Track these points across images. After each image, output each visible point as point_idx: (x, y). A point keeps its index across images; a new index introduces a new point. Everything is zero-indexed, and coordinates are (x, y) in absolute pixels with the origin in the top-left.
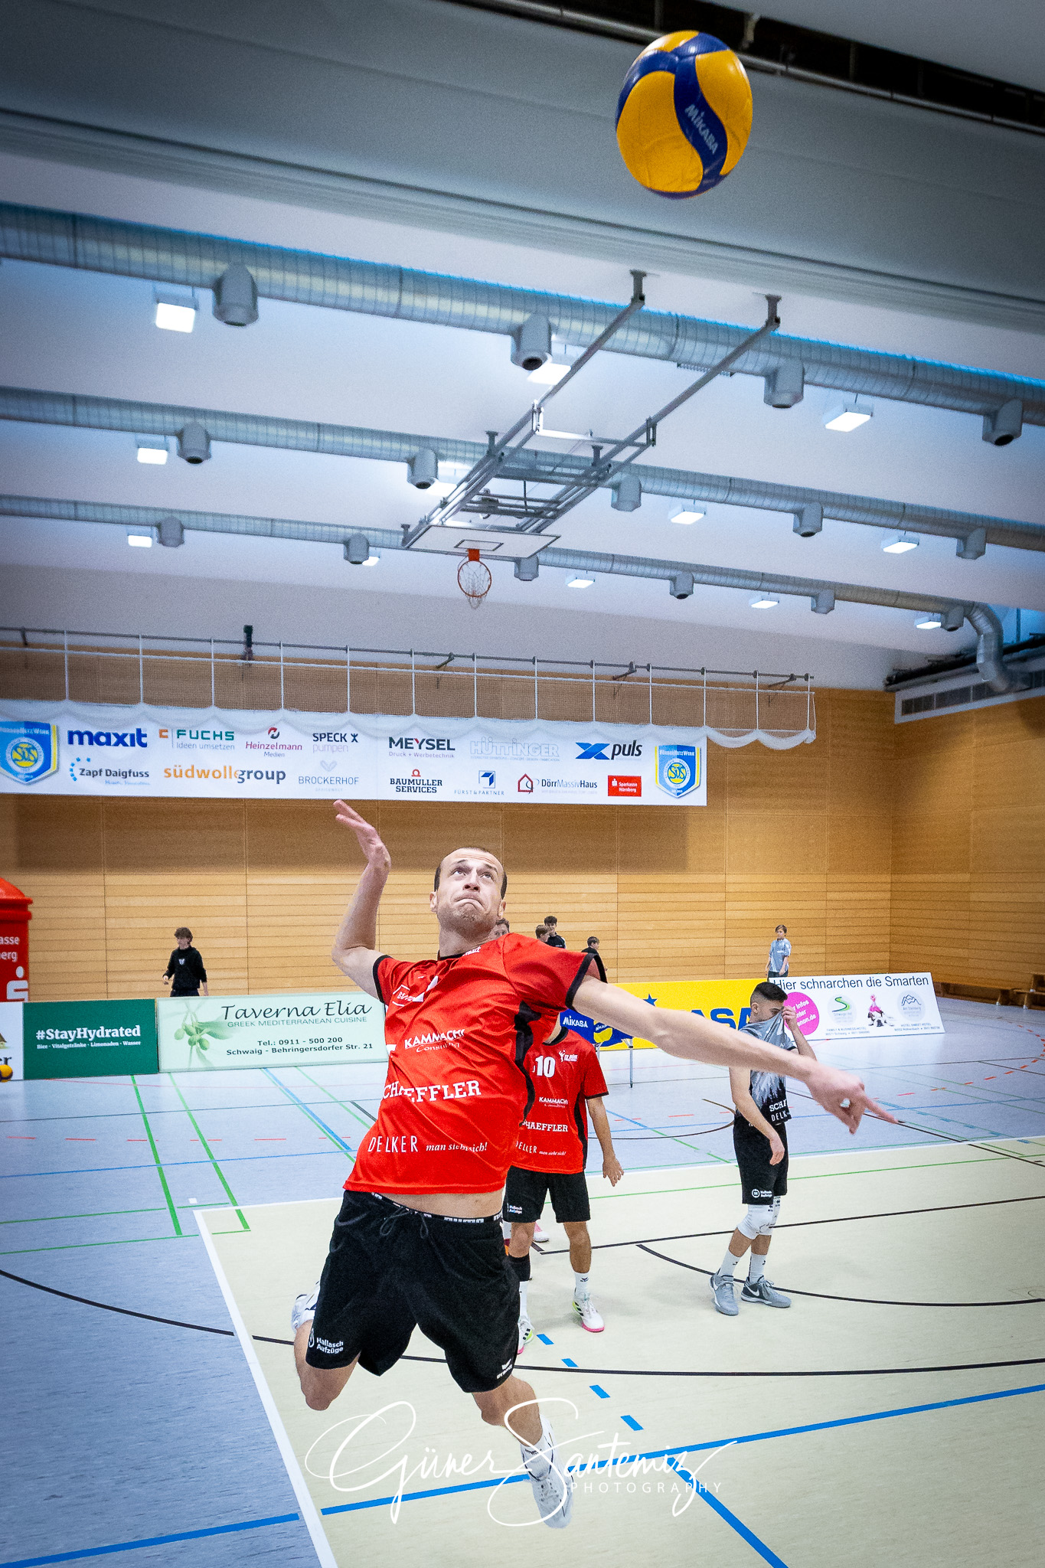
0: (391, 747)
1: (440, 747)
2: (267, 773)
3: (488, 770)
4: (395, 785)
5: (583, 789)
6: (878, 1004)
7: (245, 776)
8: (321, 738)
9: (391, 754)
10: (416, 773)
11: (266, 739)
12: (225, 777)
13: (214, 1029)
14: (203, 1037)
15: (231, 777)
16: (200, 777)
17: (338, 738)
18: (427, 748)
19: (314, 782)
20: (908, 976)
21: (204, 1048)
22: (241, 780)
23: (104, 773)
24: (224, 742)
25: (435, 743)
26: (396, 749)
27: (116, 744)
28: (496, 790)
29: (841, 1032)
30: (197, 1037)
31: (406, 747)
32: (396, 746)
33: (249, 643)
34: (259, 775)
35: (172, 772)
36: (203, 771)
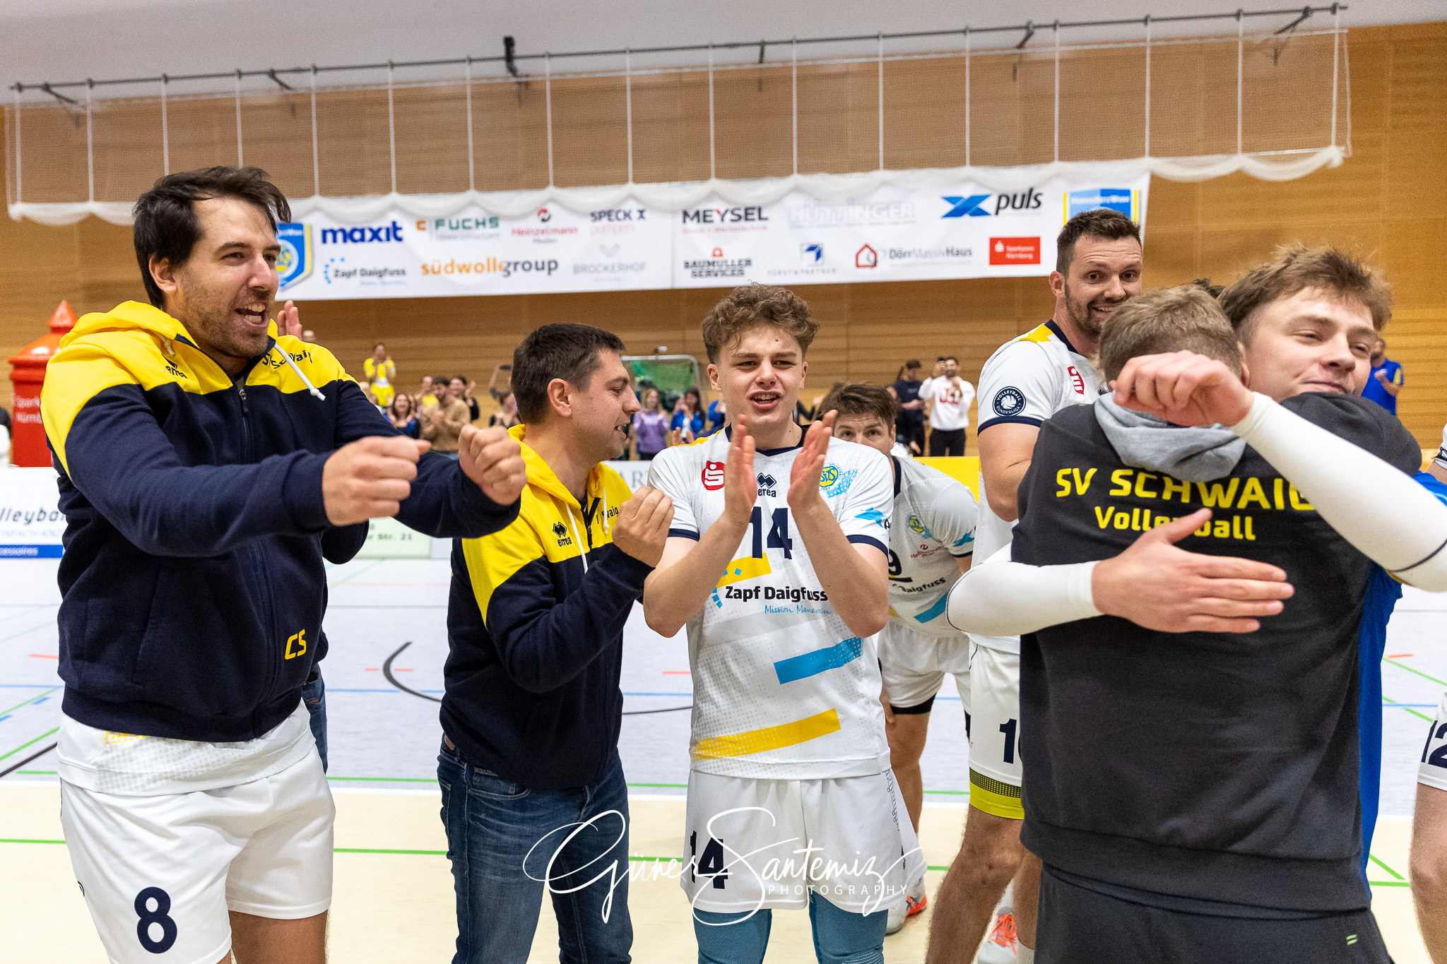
0: (685, 222)
1: (750, 217)
2: (536, 263)
3: (814, 242)
4: (689, 271)
5: (951, 258)
7: (511, 269)
8: (599, 217)
9: (685, 231)
10: (717, 253)
11: (534, 223)
12: (489, 270)
15: (495, 270)
16: (460, 271)
17: (621, 215)
18: (732, 220)
19: (592, 269)
22: (506, 273)
23: (358, 273)
24: (488, 230)
27: (371, 240)
28: (825, 267)
31: (705, 221)
32: (692, 219)
34: (527, 266)
35: (429, 268)
36: (465, 265)
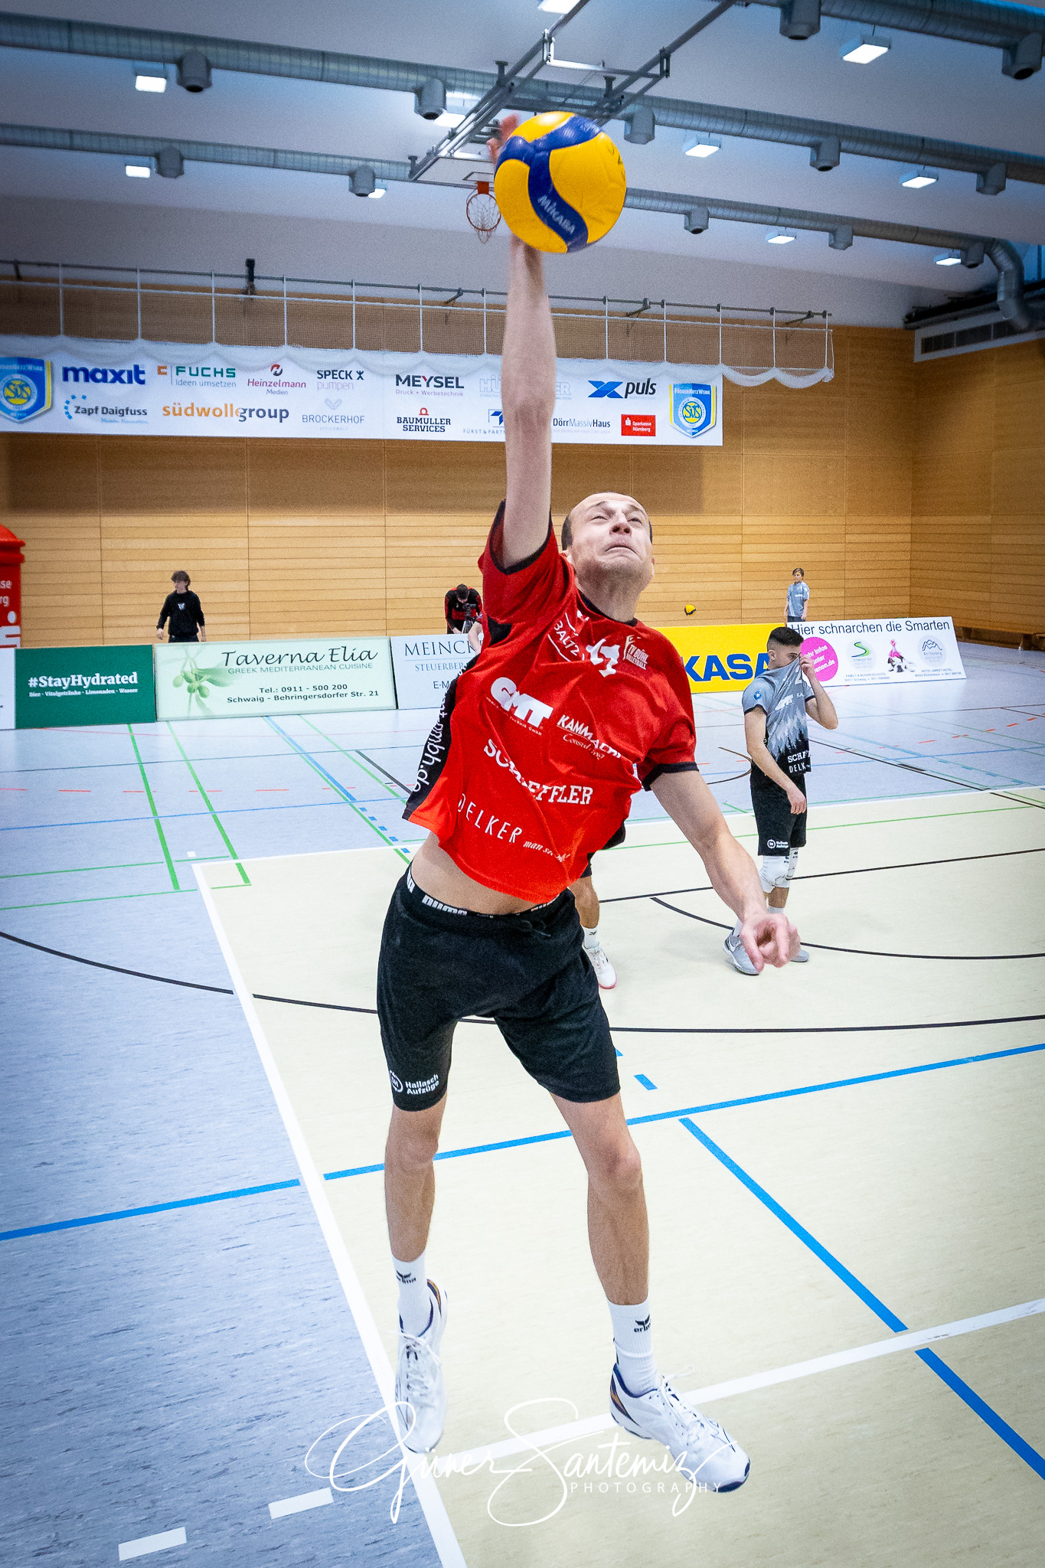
0: (398, 385)
1: (449, 385)
2: (270, 410)
4: (402, 424)
5: (596, 428)
6: (899, 649)
7: (247, 415)
8: (326, 375)
9: (399, 392)
10: (424, 412)
11: (268, 376)
12: (226, 416)
13: (214, 676)
14: (202, 684)
15: (232, 416)
16: (200, 415)
17: (343, 375)
18: (435, 387)
19: (318, 419)
20: (929, 620)
21: (203, 695)
22: (242, 419)
23: (100, 411)
24: (225, 379)
25: (443, 381)
26: (403, 387)
27: (113, 381)
29: (860, 678)
30: (196, 684)
31: (414, 385)
32: (403, 383)
33: (251, 277)
34: (261, 413)
35: (171, 410)
36: (204, 409)
